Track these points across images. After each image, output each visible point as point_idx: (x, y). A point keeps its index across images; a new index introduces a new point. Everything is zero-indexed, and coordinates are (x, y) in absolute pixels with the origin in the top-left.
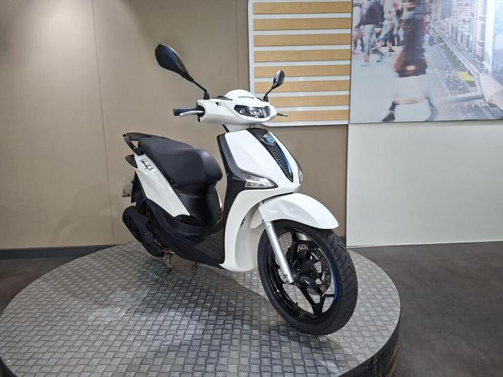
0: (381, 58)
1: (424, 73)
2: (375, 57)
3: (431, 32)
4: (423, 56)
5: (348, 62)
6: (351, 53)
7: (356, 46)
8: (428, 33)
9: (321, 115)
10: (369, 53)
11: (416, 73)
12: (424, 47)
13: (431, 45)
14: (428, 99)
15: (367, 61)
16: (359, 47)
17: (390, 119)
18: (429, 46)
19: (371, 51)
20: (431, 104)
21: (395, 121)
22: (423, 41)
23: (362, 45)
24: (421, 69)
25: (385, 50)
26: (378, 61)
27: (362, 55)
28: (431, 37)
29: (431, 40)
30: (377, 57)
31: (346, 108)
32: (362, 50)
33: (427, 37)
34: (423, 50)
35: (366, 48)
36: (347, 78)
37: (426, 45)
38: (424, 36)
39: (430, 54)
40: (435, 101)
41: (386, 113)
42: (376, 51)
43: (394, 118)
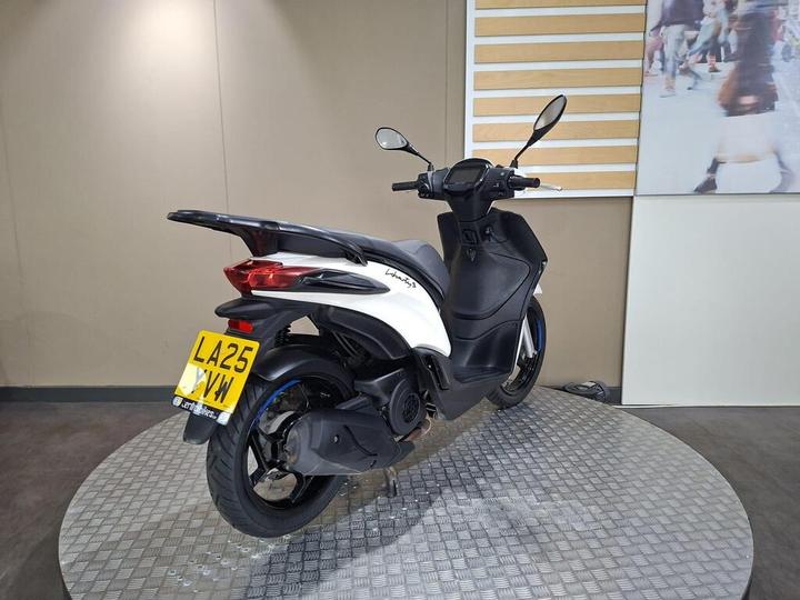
0: (696, 83)
1: (772, 108)
2: (683, 82)
3: (787, 38)
4: (772, 80)
5: (635, 90)
6: (643, 73)
7: (651, 61)
8: (782, 40)
9: (586, 180)
10: (674, 75)
11: (756, 109)
12: (773, 63)
13: (785, 60)
14: (778, 154)
15: (670, 87)
16: (657, 65)
17: (708, 187)
18: (782, 62)
19: (678, 71)
20: (781, 164)
22: (772, 54)
23: (663, 60)
24: (767, 102)
25: (703, 69)
26: (689, 89)
27: (662, 77)
28: (786, 46)
29: (787, 50)
30: (687, 81)
31: (631, 168)
32: (662, 69)
33: (778, 46)
34: (771, 69)
35: (669, 65)
36: (634, 116)
37: (776, 60)
38: (773, 43)
39: (784, 76)
40: (789, 158)
41: (700, 178)
42: (687, 71)
43: (715, 187)
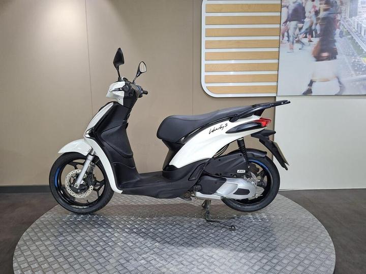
0: (303, 47)
1: (335, 58)
2: (297, 46)
3: (341, 27)
4: (335, 46)
5: (277, 50)
6: (280, 42)
7: (283, 37)
8: (339, 28)
9: (255, 89)
10: (293, 43)
11: (328, 58)
12: (336, 38)
13: (341, 37)
14: (338, 78)
15: (292, 49)
16: (286, 38)
17: (308, 93)
18: (339, 38)
19: (295, 41)
20: (339, 82)
21: (313, 94)
22: (335, 34)
23: (288, 36)
24: (333, 55)
25: (305, 41)
26: (300, 49)
27: (288, 44)
28: (341, 31)
29: (341, 33)
30: (299, 46)
31: (274, 84)
32: (288, 40)
33: (338, 31)
34: (335, 41)
35: (291, 39)
36: (276, 61)
37: (337, 37)
38: (335, 30)
39: (340, 44)
40: (343, 80)
42: (298, 42)
43: (312, 92)
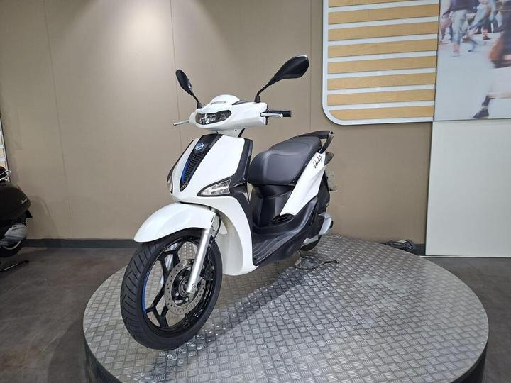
0: (474, 47)
2: (465, 47)
5: (434, 53)
6: (438, 42)
7: (443, 34)
9: (400, 112)
10: (459, 43)
15: (457, 51)
16: (448, 36)
17: (482, 115)
19: (462, 40)
23: (452, 33)
25: (479, 38)
26: (470, 51)
27: (451, 44)
30: (469, 46)
31: (431, 103)
32: (451, 39)
35: (456, 36)
36: (433, 70)
42: (468, 40)
43: (488, 115)
